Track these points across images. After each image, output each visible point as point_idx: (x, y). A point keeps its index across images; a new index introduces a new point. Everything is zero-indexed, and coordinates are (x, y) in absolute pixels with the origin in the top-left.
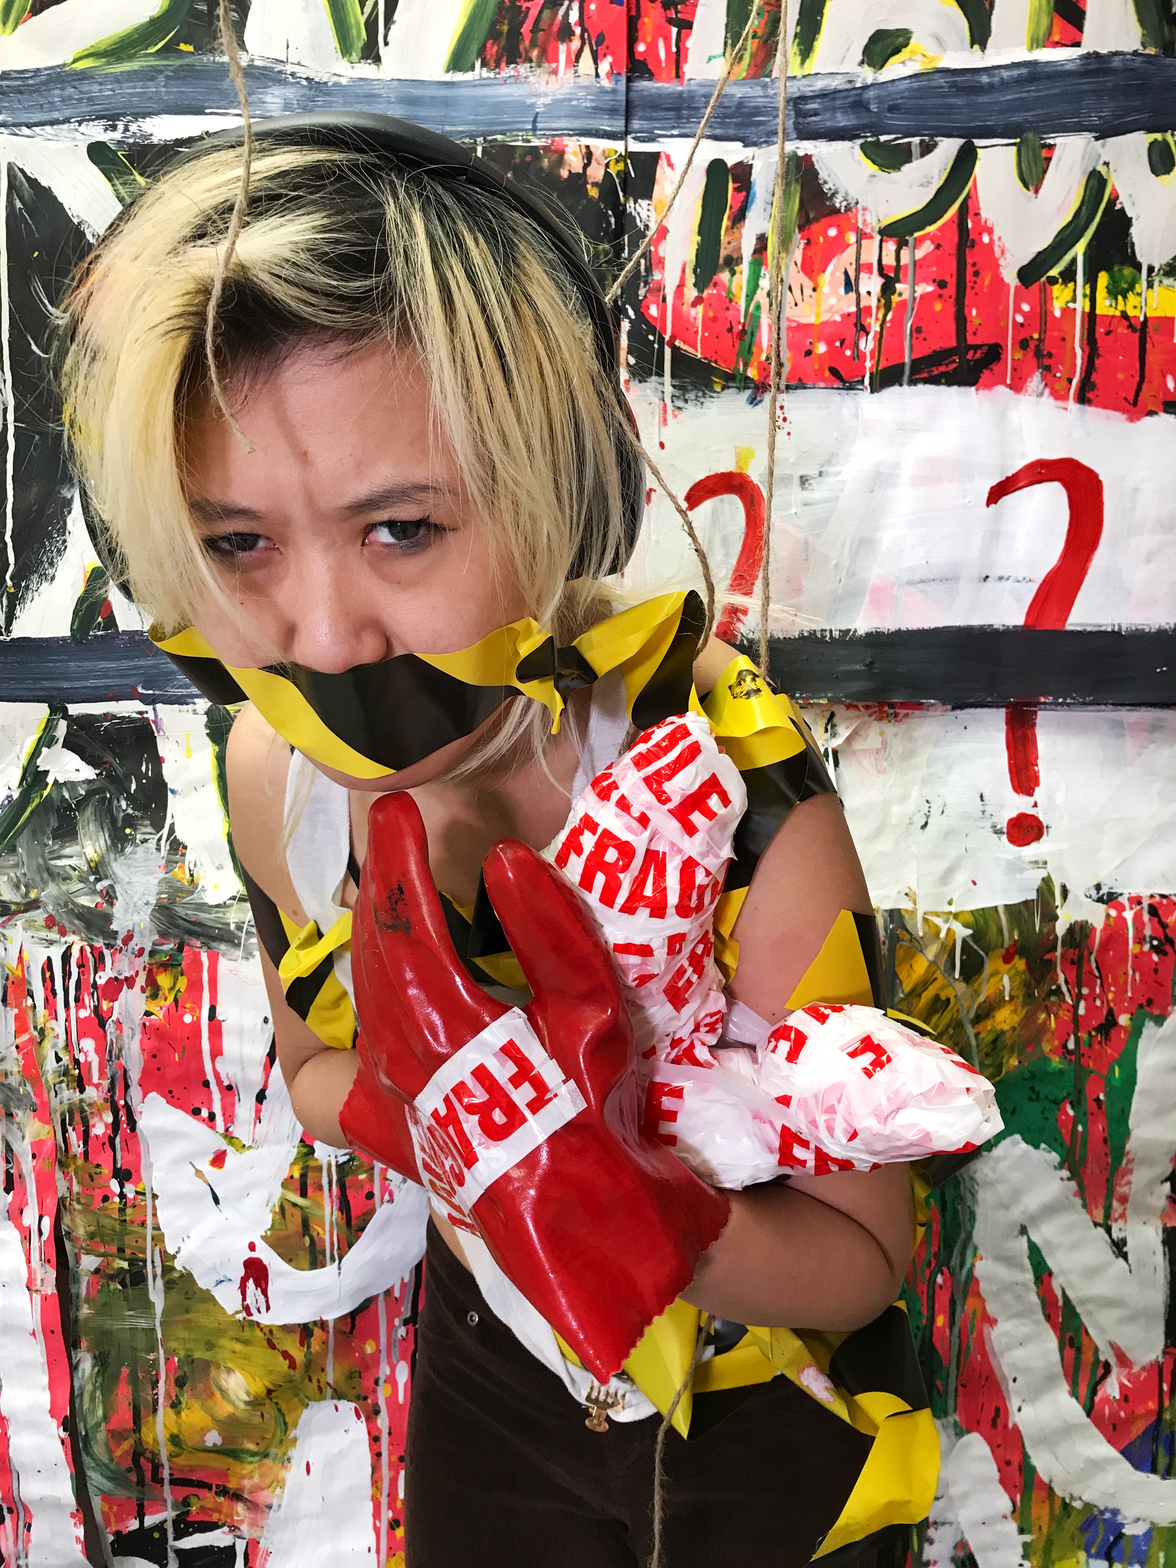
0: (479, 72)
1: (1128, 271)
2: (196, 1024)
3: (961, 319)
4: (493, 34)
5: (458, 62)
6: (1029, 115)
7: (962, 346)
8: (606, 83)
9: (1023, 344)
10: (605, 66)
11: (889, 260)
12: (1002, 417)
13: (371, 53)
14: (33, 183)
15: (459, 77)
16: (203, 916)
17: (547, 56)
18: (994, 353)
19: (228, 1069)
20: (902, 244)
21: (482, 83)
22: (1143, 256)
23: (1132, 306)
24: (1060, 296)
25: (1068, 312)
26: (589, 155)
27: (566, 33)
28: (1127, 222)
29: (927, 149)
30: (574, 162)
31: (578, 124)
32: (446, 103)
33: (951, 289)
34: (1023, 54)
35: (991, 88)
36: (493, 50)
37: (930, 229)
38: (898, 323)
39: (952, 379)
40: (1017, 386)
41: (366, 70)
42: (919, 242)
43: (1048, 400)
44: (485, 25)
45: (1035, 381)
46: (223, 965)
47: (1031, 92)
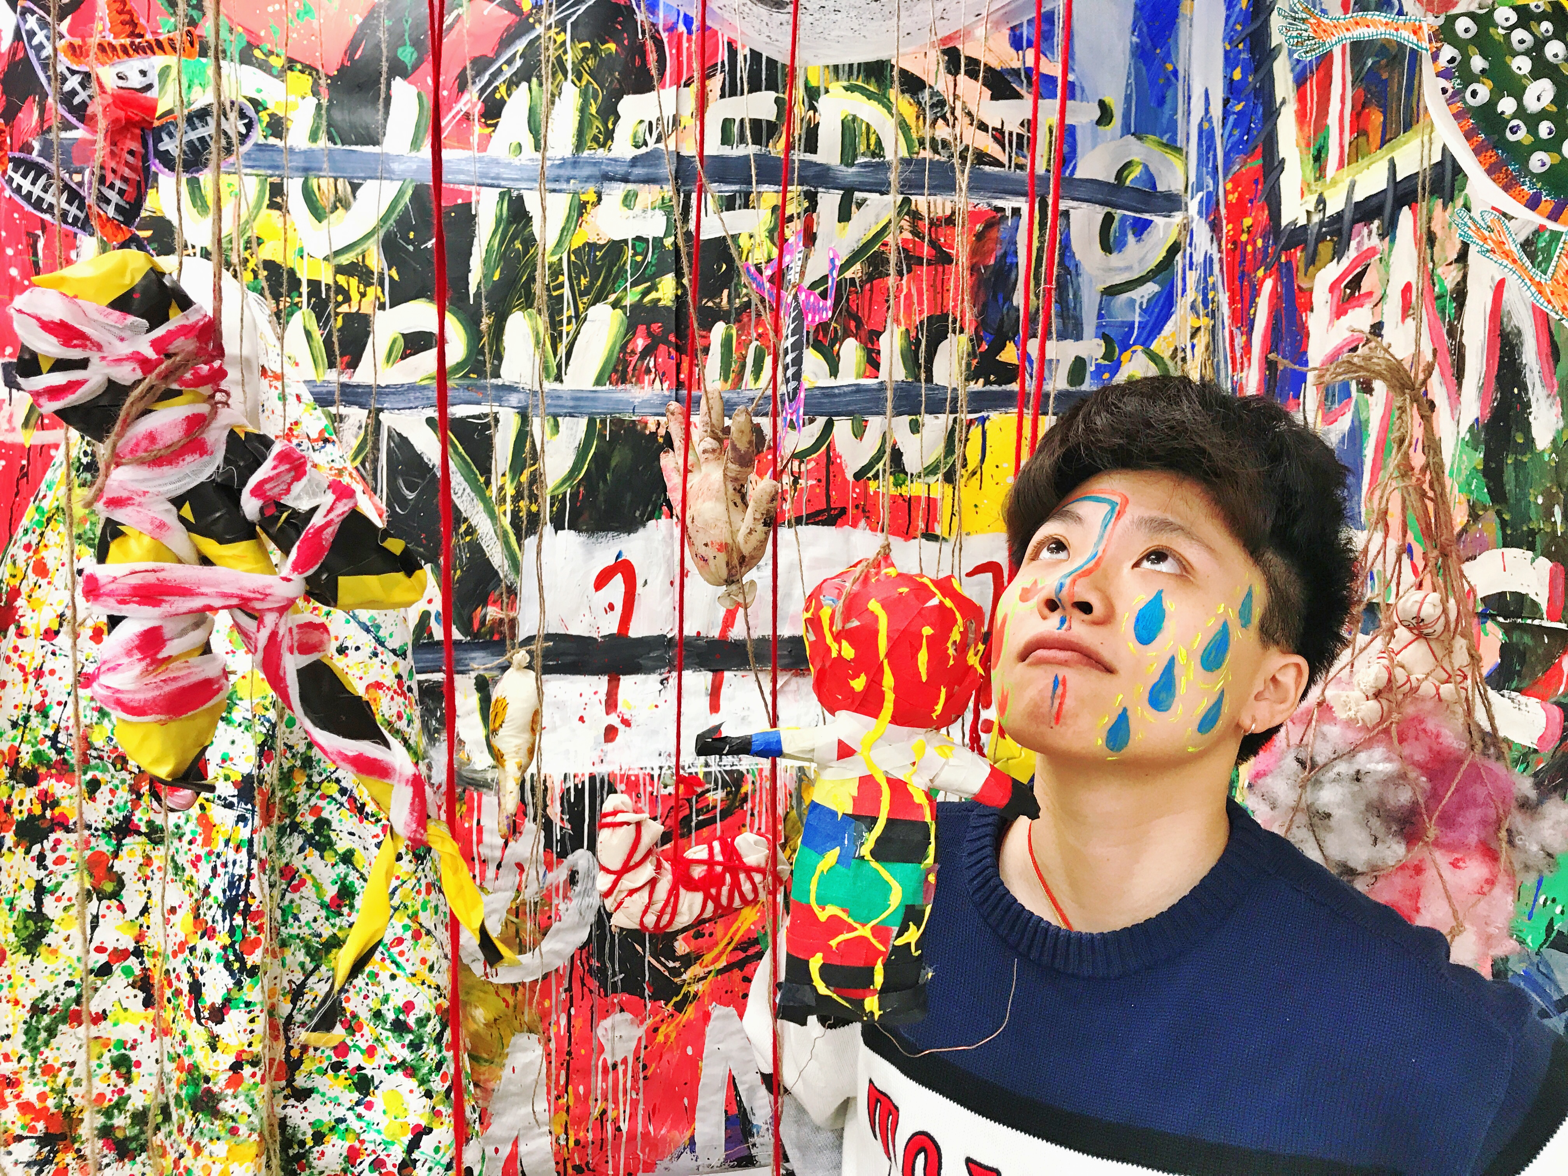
0: (608, 387)
1: (902, 476)
2: (471, 828)
3: (828, 496)
4: (615, 370)
5: (598, 382)
6: (857, 407)
7: (829, 509)
8: (666, 393)
9: (857, 507)
10: (666, 385)
11: (796, 469)
12: (847, 541)
13: (559, 378)
14: (399, 435)
15: (599, 388)
16: (475, 776)
17: (640, 381)
18: (843, 511)
19: (485, 851)
20: (801, 462)
21: (609, 391)
22: (908, 469)
23: (905, 491)
24: (873, 486)
25: (876, 493)
26: (659, 424)
27: (648, 371)
28: (901, 454)
29: (812, 421)
30: (652, 427)
31: (654, 411)
32: (594, 399)
33: (824, 483)
34: (853, 381)
35: (840, 395)
36: (615, 377)
37: (814, 456)
38: (800, 497)
39: (825, 523)
40: (854, 525)
41: (557, 386)
42: (809, 462)
43: (868, 531)
44: (611, 367)
45: (862, 523)
46: (485, 798)
47: (858, 397)
